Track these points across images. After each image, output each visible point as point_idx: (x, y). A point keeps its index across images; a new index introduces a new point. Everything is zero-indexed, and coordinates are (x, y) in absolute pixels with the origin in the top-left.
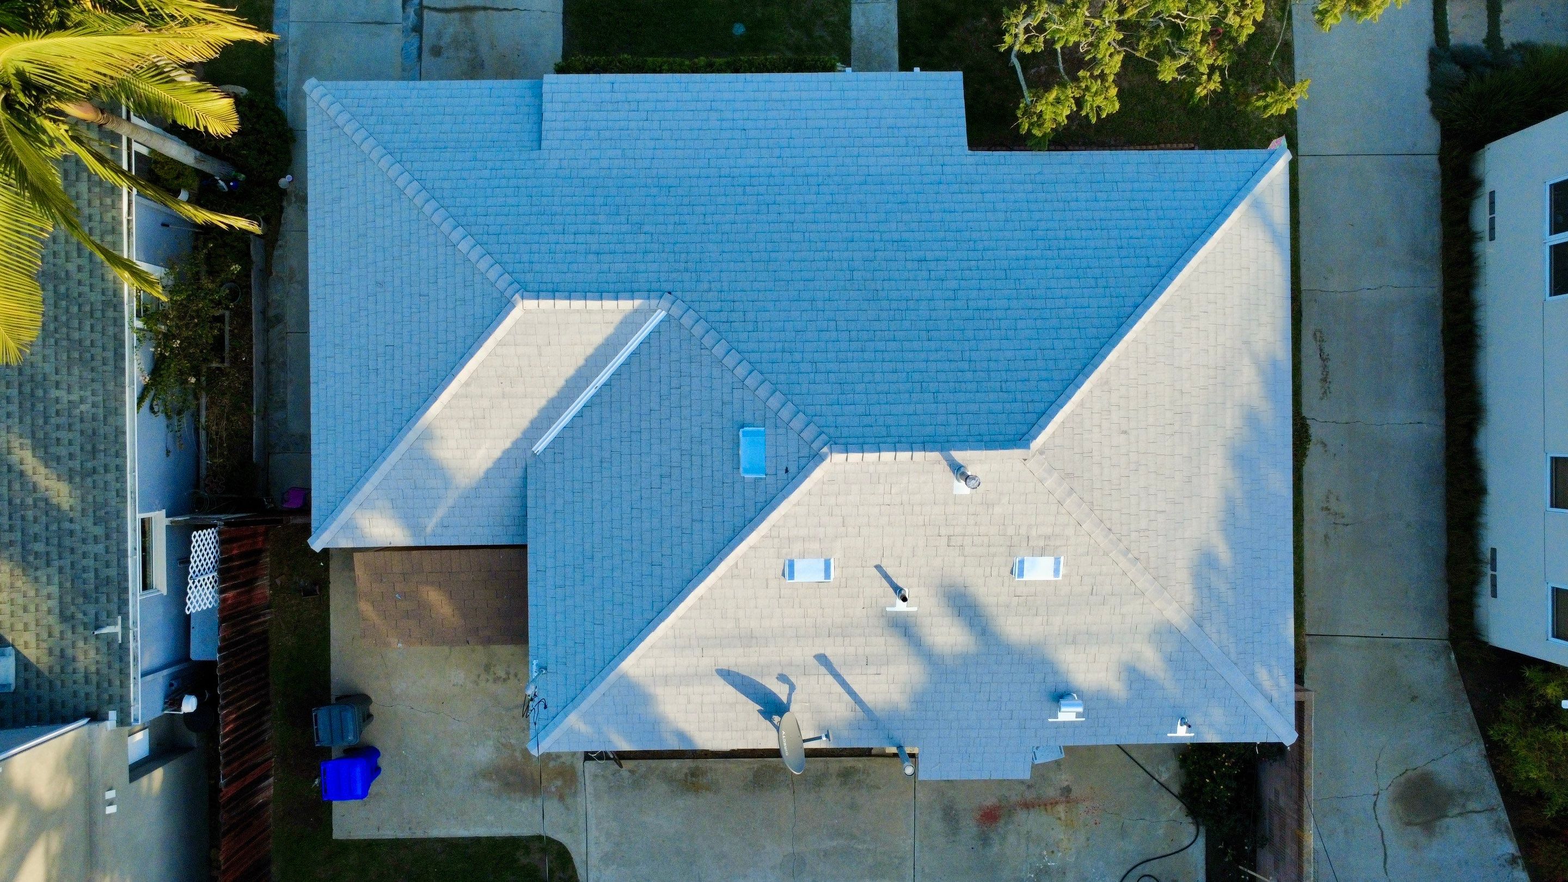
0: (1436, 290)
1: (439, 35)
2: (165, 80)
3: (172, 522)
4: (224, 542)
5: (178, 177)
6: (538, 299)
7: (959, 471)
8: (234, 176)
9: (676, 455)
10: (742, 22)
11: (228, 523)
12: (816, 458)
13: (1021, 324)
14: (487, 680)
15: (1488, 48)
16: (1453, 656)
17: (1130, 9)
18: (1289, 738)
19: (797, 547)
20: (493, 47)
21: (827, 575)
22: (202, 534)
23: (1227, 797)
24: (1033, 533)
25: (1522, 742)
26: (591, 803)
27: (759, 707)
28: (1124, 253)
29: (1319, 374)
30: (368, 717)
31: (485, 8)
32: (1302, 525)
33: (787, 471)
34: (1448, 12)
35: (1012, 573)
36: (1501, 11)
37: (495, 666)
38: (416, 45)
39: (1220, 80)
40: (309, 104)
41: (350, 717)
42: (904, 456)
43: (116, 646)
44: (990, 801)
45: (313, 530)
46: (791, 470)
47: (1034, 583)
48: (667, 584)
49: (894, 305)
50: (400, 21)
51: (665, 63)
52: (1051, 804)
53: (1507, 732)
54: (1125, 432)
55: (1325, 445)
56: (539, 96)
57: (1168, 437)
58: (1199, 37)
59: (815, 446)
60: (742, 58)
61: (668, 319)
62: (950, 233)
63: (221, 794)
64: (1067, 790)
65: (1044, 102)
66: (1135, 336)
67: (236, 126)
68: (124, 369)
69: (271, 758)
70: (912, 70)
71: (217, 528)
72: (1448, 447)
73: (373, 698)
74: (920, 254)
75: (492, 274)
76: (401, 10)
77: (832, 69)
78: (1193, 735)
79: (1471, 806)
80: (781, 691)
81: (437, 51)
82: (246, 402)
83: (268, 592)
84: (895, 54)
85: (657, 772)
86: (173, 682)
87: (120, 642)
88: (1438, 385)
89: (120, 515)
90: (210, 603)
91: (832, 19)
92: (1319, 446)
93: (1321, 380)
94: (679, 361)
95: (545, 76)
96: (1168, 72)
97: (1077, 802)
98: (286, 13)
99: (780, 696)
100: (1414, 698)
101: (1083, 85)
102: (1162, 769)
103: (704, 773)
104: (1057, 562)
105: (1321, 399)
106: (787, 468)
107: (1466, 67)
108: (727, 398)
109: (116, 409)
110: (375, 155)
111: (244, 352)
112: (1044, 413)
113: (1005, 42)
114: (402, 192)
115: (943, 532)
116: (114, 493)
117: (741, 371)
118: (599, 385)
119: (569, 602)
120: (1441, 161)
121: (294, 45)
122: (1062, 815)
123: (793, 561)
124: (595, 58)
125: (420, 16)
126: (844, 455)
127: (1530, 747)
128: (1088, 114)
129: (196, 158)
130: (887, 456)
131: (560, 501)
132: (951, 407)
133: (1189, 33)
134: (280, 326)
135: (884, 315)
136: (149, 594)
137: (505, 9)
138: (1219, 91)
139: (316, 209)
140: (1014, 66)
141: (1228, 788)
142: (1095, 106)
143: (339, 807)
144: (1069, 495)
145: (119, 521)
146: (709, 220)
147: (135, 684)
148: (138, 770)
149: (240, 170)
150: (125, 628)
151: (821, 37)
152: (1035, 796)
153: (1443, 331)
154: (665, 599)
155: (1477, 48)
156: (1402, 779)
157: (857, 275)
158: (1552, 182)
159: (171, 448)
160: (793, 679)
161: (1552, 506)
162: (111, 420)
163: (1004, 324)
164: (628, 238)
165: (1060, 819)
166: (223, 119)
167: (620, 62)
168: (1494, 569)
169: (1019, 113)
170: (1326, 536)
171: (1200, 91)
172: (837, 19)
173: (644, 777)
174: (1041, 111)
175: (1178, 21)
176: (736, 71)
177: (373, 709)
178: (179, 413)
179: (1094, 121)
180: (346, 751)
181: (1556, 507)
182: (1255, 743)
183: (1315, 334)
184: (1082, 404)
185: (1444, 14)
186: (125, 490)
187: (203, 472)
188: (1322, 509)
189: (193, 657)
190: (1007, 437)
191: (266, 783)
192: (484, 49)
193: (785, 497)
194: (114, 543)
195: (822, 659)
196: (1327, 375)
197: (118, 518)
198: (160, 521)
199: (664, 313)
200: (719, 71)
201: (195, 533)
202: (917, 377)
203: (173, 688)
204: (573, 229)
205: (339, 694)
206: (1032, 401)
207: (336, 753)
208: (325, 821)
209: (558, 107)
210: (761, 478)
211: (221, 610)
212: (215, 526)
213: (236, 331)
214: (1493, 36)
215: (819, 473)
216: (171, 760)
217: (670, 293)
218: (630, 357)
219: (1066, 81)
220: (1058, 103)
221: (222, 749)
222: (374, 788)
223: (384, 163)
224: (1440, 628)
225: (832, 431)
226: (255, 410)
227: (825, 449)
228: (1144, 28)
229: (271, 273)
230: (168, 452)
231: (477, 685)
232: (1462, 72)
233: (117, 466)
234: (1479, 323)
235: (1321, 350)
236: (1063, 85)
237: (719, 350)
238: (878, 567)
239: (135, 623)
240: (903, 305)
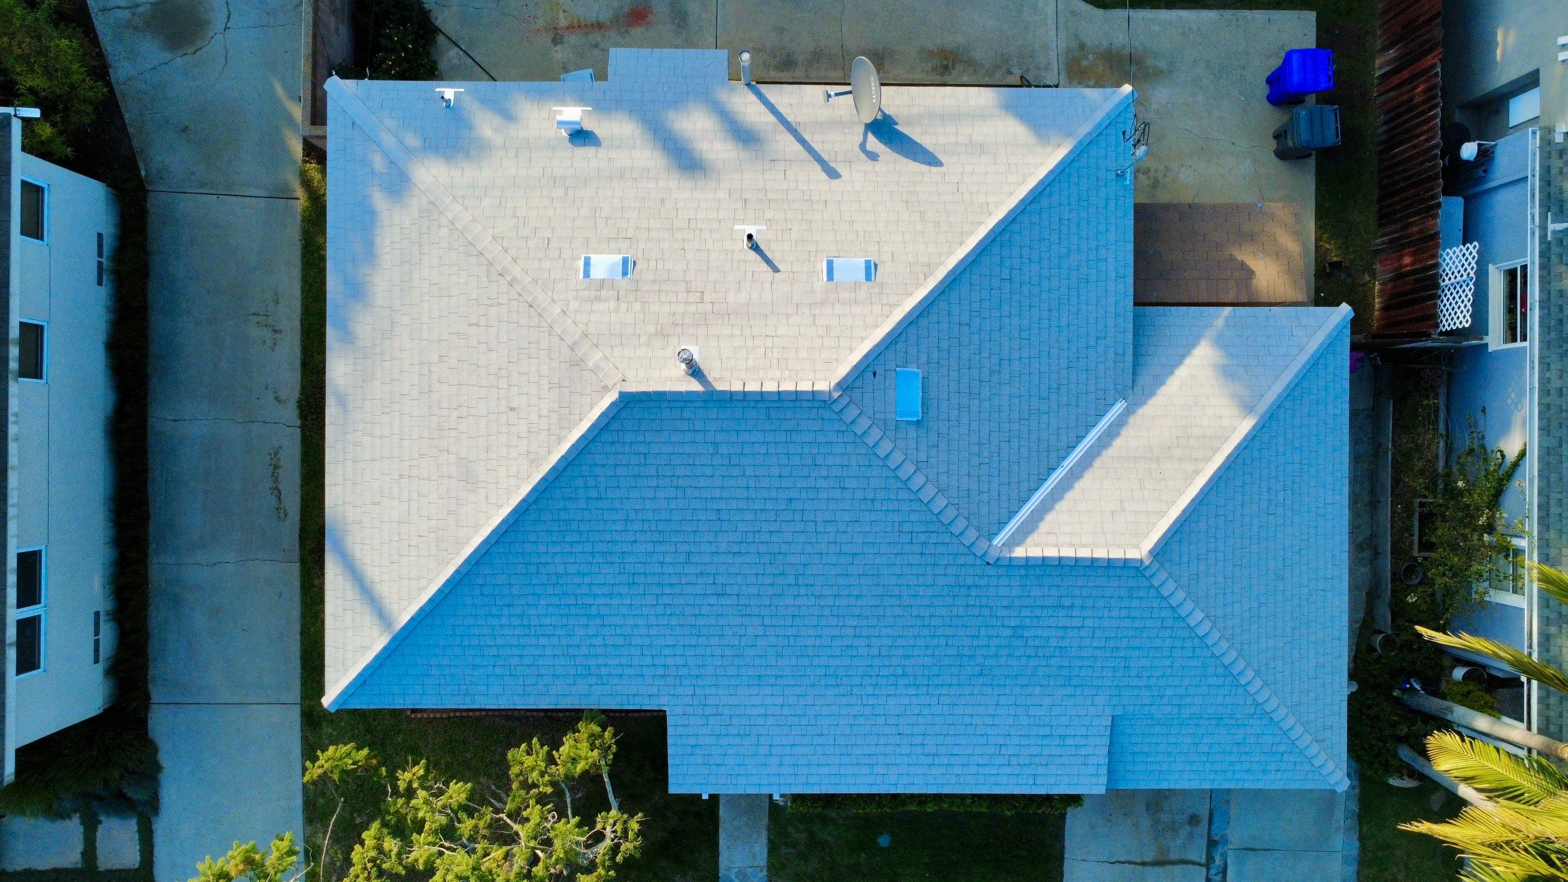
0: (155, 561)
1: (1191, 836)
2: (1511, 790)
3: (1482, 339)
4: (1432, 318)
5: (1469, 693)
6: (1125, 559)
7: (695, 371)
8: (1403, 694)
9: (985, 393)
10: (881, 849)
11: (1428, 336)
12: (845, 386)
13: (620, 526)
14: (1156, 171)
15: (96, 815)
16: (143, 173)
17: (501, 857)
18: (335, 86)
19: (862, 294)
20: (1136, 826)
21: (830, 264)
22: (1452, 325)
23: (389, 28)
24: (612, 304)
25: (76, 78)
26: (1052, 41)
27: (896, 127)
28: (507, 600)
29: (282, 474)
30: (1279, 136)
31: (1144, 864)
32: (302, 314)
33: (875, 374)
34: (138, 853)
35: (635, 263)
36: (82, 853)
37: (1149, 185)
38: (1214, 827)
39: (399, 782)
40: (1344, 765)
41: (1302, 135)
42: (752, 387)
43: (1554, 209)
44: (637, 31)
45: (1349, 326)
46: (871, 374)
47: (610, 252)
48: (996, 259)
49: (753, 548)
50: (1229, 851)
51: (969, 806)
52: (573, 27)
53: (90, 90)
54: (512, 409)
55: (277, 399)
56: (1111, 772)
57: (464, 404)
58: (427, 827)
59: (847, 399)
60: (888, 810)
61: (991, 536)
62: (690, 623)
63: (1440, 56)
64: (557, 40)
65: (590, 760)
66: (500, 511)
67: (1429, 742)
68: (1539, 494)
69: (1379, 96)
70: (710, 795)
71: (1439, 331)
72: (145, 396)
73: (1273, 155)
74: (723, 601)
75: (1170, 586)
76: (1229, 862)
77: (797, 798)
78: (437, 90)
79: (126, 14)
80: (873, 143)
81: (1194, 820)
82: (1397, 462)
83: (1378, 267)
84: (722, 813)
85: (983, 71)
86: (1483, 175)
87: (1549, 214)
88: (154, 461)
89: (1546, 344)
90: (1448, 254)
91: (787, 851)
92: (283, 395)
93: (280, 468)
94: (980, 493)
95: (1103, 792)
96: (458, 792)
97: (547, 29)
98: (1345, 860)
99: (876, 140)
100: (185, 129)
101: (547, 778)
102: (455, 61)
103: (934, 69)
104: (587, 274)
105: (280, 447)
106: (875, 376)
107: (121, 795)
108: (933, 452)
109: (1548, 454)
110: (1283, 711)
111: (1399, 514)
112: (602, 430)
113: (638, 822)
114: (1257, 673)
115: (709, 306)
116: (1552, 367)
117: (919, 480)
118: (1059, 470)
119: (1093, 244)
120: (147, 697)
121: (1338, 828)
122: (561, 15)
123: (866, 280)
124: (1040, 811)
125: (1210, 857)
126: (816, 388)
127: (67, 73)
128: (542, 747)
129: (1452, 712)
130: (770, 387)
131: (1101, 349)
132: (699, 437)
133: (436, 832)
134: (1359, 540)
135: (766, 537)
136: (1509, 265)
137: (1123, 863)
138: (399, 771)
139: (1340, 657)
140: (615, 798)
141: (389, 37)
142: (534, 756)
143: (1309, 41)
144: (575, 343)
145: (1548, 339)
146: (942, 641)
147: (1533, 170)
148: (1530, 81)
149: (1397, 701)
150: (1543, 228)
151: (800, 832)
152: (591, 36)
153: (149, 517)
154: (998, 244)
155: (108, 814)
156: (199, 44)
157: (791, 580)
158: (39, 671)
159: (1480, 414)
160: (863, 156)
161: (42, 327)
162: (1554, 443)
163: (637, 526)
164: (1027, 622)
165: (564, 11)
166: (1443, 749)
167: (1015, 806)
168: (100, 263)
169: (614, 748)
170: (277, 302)
171: (419, 770)
172: (783, 852)
173: (997, 67)
174: (592, 750)
175: (447, 844)
176: (895, 796)
177: (1273, 144)
178: (1472, 451)
179: (535, 740)
180: (1302, 101)
181: (37, 326)
182: (371, 78)
183: (286, 516)
184: (560, 440)
185: (142, 851)
186: (1541, 371)
187: (1442, 391)
188: (280, 332)
189: (1460, 200)
190: (642, 405)
191: (1383, 71)
192: (1145, 822)
193: (877, 346)
194: (1553, 315)
195: (833, 174)
196: (273, 473)
197: (1549, 342)
198: (1495, 339)
199: (995, 542)
200: (912, 796)
201: (1467, 326)
202: (736, 471)
203: (1483, 168)
204: (1083, 633)
205: (1307, 160)
206: (613, 443)
207: (1311, 99)
208: (1323, 28)
209: (1091, 760)
210: (900, 367)
211: (1437, 246)
212: (1441, 333)
213: (1407, 535)
214: (91, 827)
215: (843, 370)
216: (1485, 95)
217: (988, 564)
218: (1029, 498)
219: (563, 782)
220: (574, 759)
221: (1439, 103)
222: (1276, 63)
223: (1273, 703)
224: (155, 203)
225: (827, 415)
226: (1390, 453)
227: (836, 395)
228: (484, 837)
229: (1367, 594)
230: (1484, 411)
231: (1166, 167)
232: (125, 790)
233: (1549, 395)
234: (111, 524)
235: (279, 499)
236: (568, 777)
237: (941, 502)
238: (776, 270)
239: (1533, 234)
240: (744, 548)
